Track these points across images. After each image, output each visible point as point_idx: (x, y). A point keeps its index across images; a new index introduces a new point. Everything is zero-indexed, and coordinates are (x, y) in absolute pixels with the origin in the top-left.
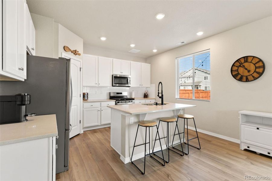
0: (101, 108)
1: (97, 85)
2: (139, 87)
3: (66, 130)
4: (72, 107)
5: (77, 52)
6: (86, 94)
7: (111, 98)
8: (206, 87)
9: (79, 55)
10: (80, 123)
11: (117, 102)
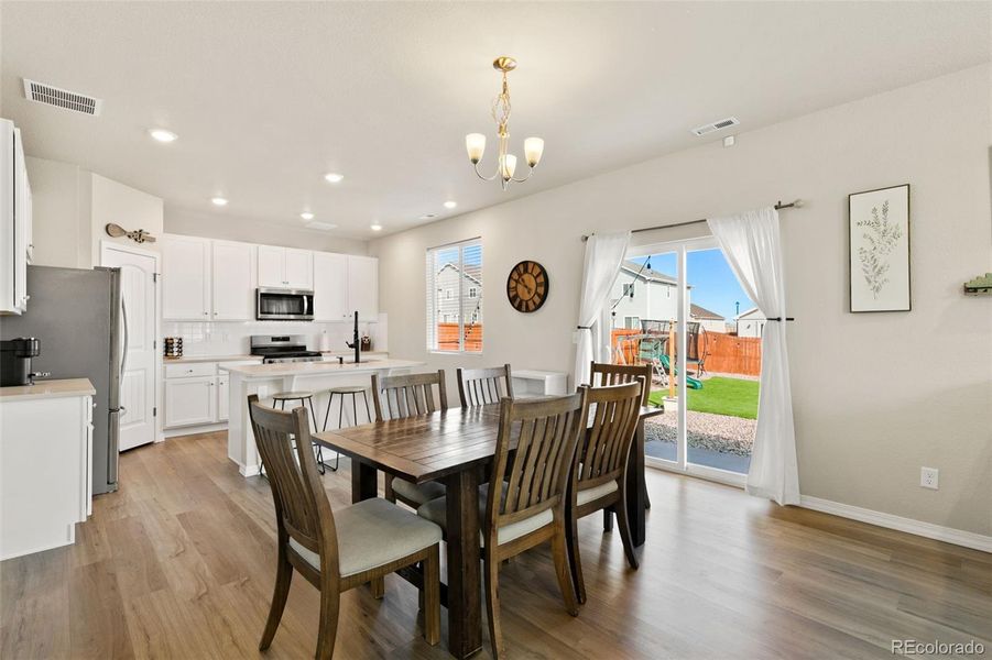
0: (218, 379)
1: (209, 317)
2: (342, 322)
3: (111, 411)
4: (125, 375)
5: (143, 235)
6: (176, 341)
7: (255, 351)
8: (628, 320)
9: (152, 240)
10: (155, 414)
11: (267, 360)
